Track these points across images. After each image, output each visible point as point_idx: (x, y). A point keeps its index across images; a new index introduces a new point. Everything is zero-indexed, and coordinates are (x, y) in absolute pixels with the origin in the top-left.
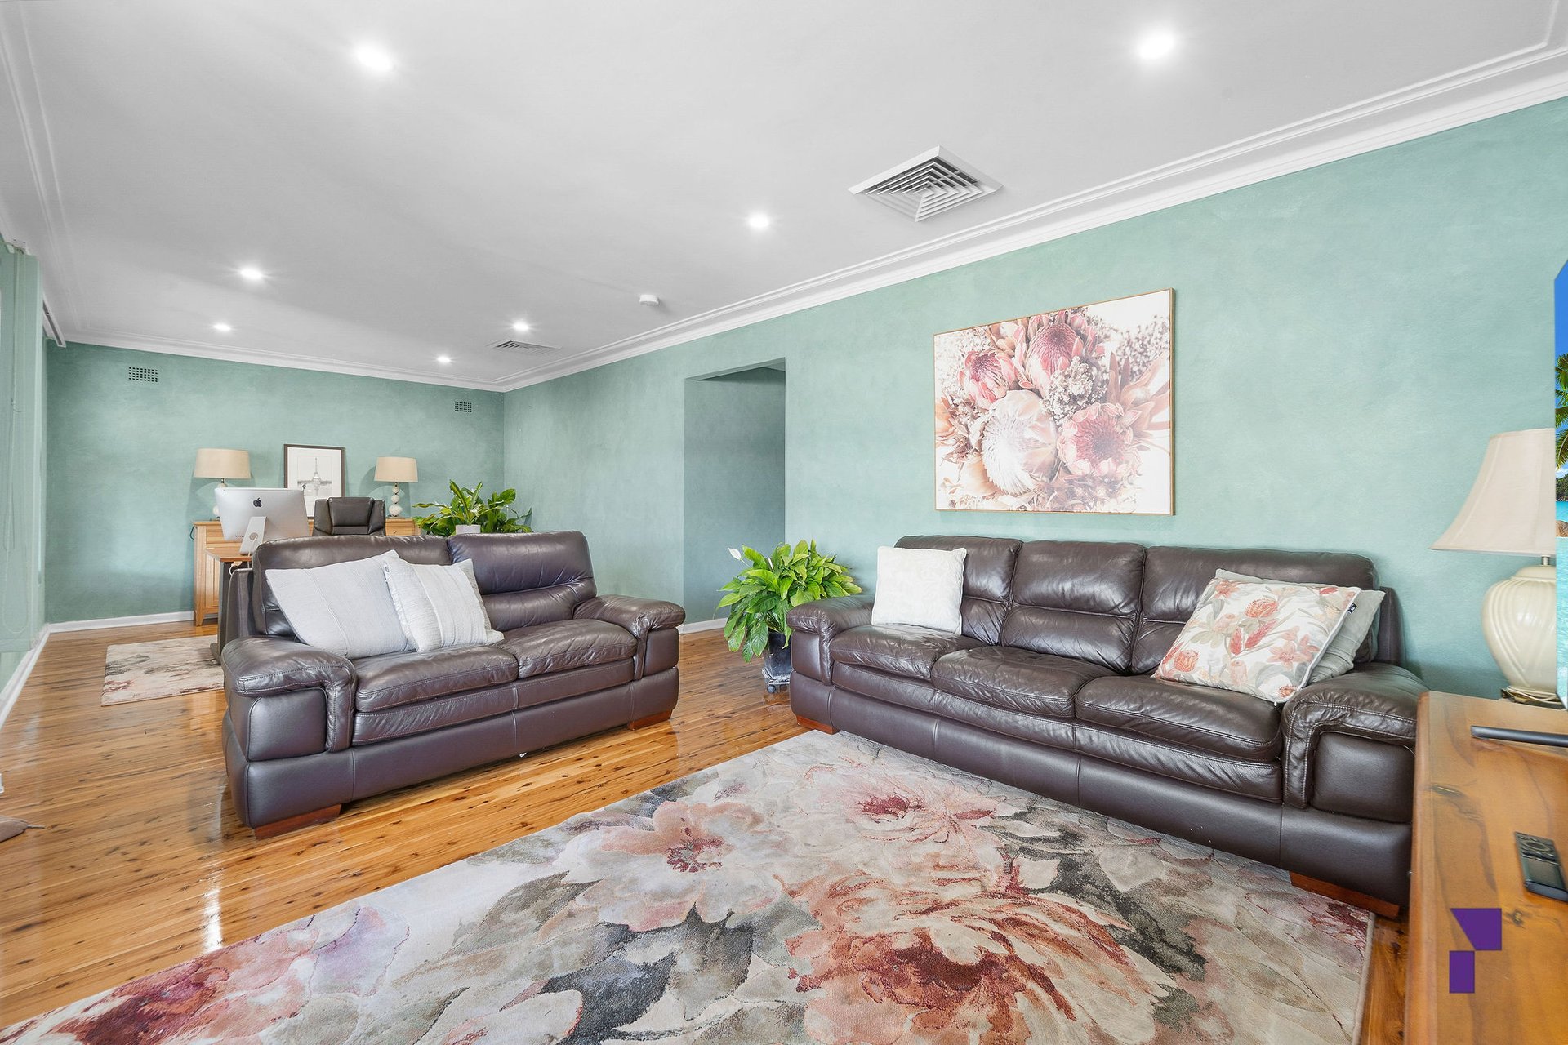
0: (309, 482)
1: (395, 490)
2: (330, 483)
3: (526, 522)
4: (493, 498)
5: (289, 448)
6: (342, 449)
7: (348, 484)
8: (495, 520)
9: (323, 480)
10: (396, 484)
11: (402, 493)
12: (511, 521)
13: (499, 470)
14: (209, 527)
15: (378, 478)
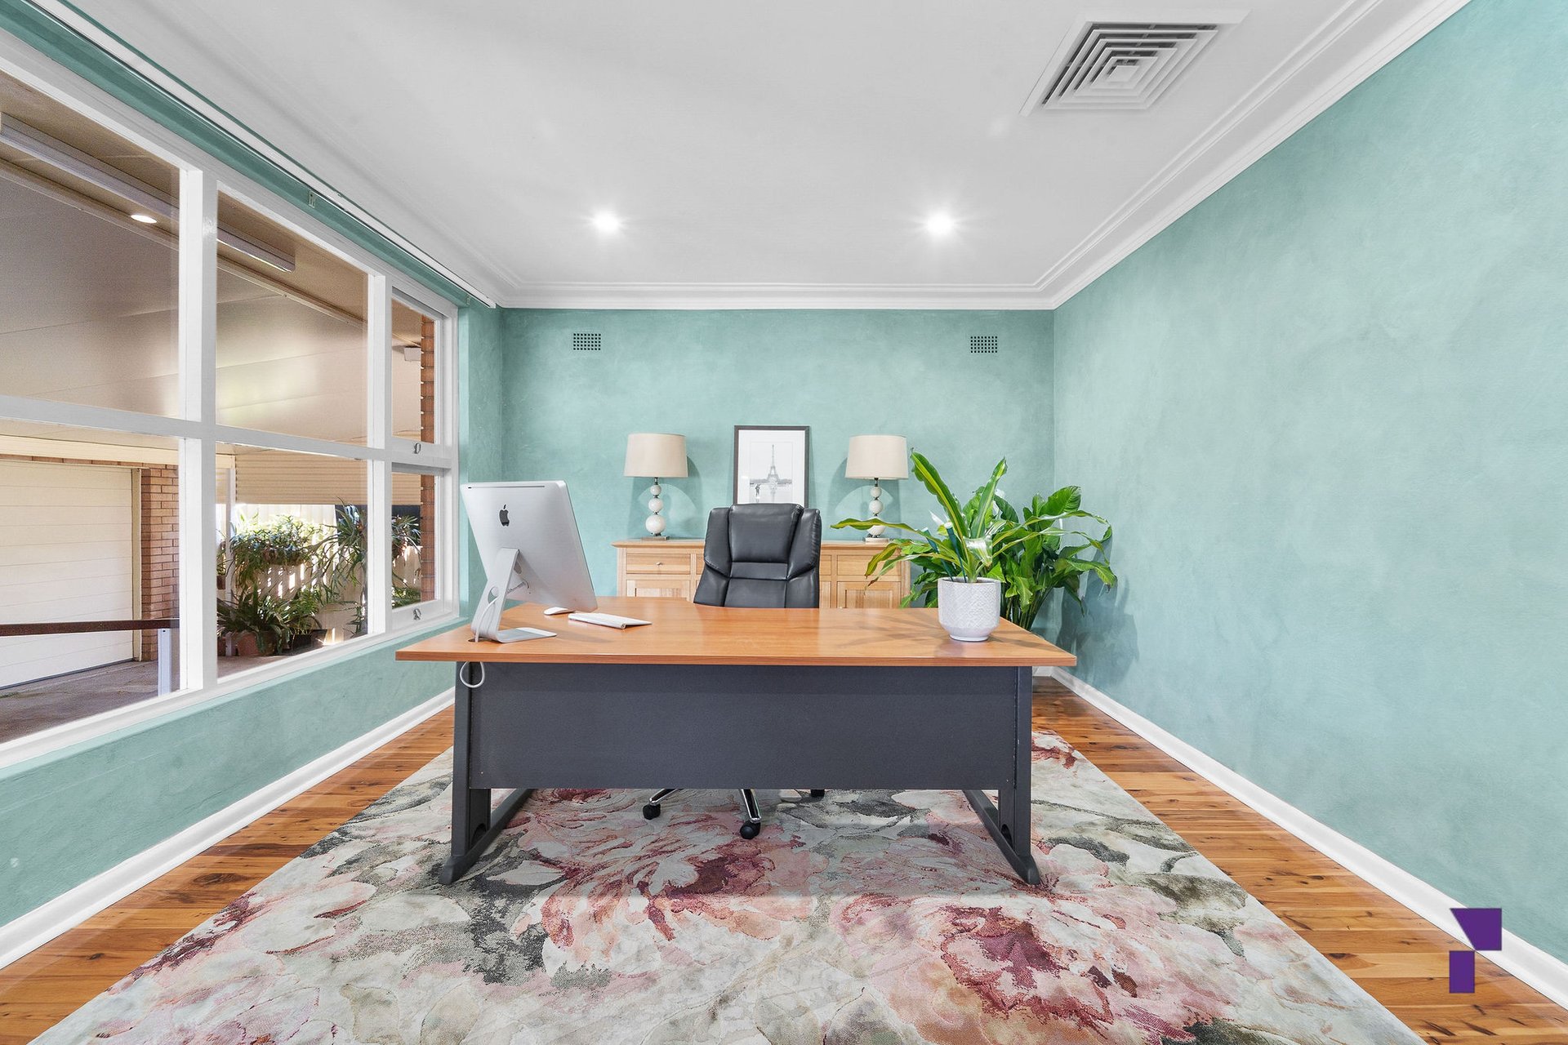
0: (764, 481)
1: (874, 492)
2: (790, 482)
3: (1098, 555)
4: (1034, 506)
5: (740, 431)
6: (807, 429)
7: (814, 484)
8: (1039, 549)
9: (781, 478)
10: (876, 482)
11: (887, 498)
12: (1069, 550)
13: (1045, 455)
14: (630, 550)
15: (852, 472)
